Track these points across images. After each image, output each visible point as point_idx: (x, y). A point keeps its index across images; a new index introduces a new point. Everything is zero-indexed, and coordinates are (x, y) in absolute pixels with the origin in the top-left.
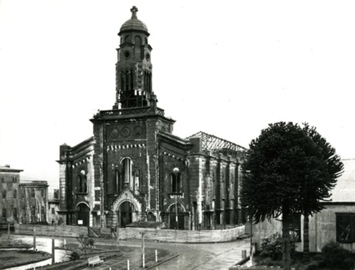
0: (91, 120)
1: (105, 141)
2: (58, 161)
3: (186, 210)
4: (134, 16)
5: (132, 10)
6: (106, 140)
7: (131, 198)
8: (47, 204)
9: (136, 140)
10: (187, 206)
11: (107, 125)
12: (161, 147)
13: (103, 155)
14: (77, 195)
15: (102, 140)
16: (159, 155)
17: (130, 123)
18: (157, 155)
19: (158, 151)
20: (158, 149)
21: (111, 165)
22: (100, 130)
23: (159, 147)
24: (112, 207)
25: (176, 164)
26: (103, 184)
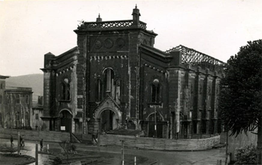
0: (75, 31)
2: (42, 69)
3: (165, 119)
6: (90, 50)
7: (113, 107)
8: (31, 109)
9: (118, 51)
10: (166, 116)
11: (91, 36)
12: (142, 59)
13: (86, 65)
14: (60, 102)
15: (86, 51)
16: (140, 67)
17: (113, 35)
18: (138, 67)
19: (139, 63)
20: (139, 61)
21: (94, 75)
22: (84, 41)
23: (140, 59)
24: (94, 114)
25: (156, 76)
26: (85, 92)
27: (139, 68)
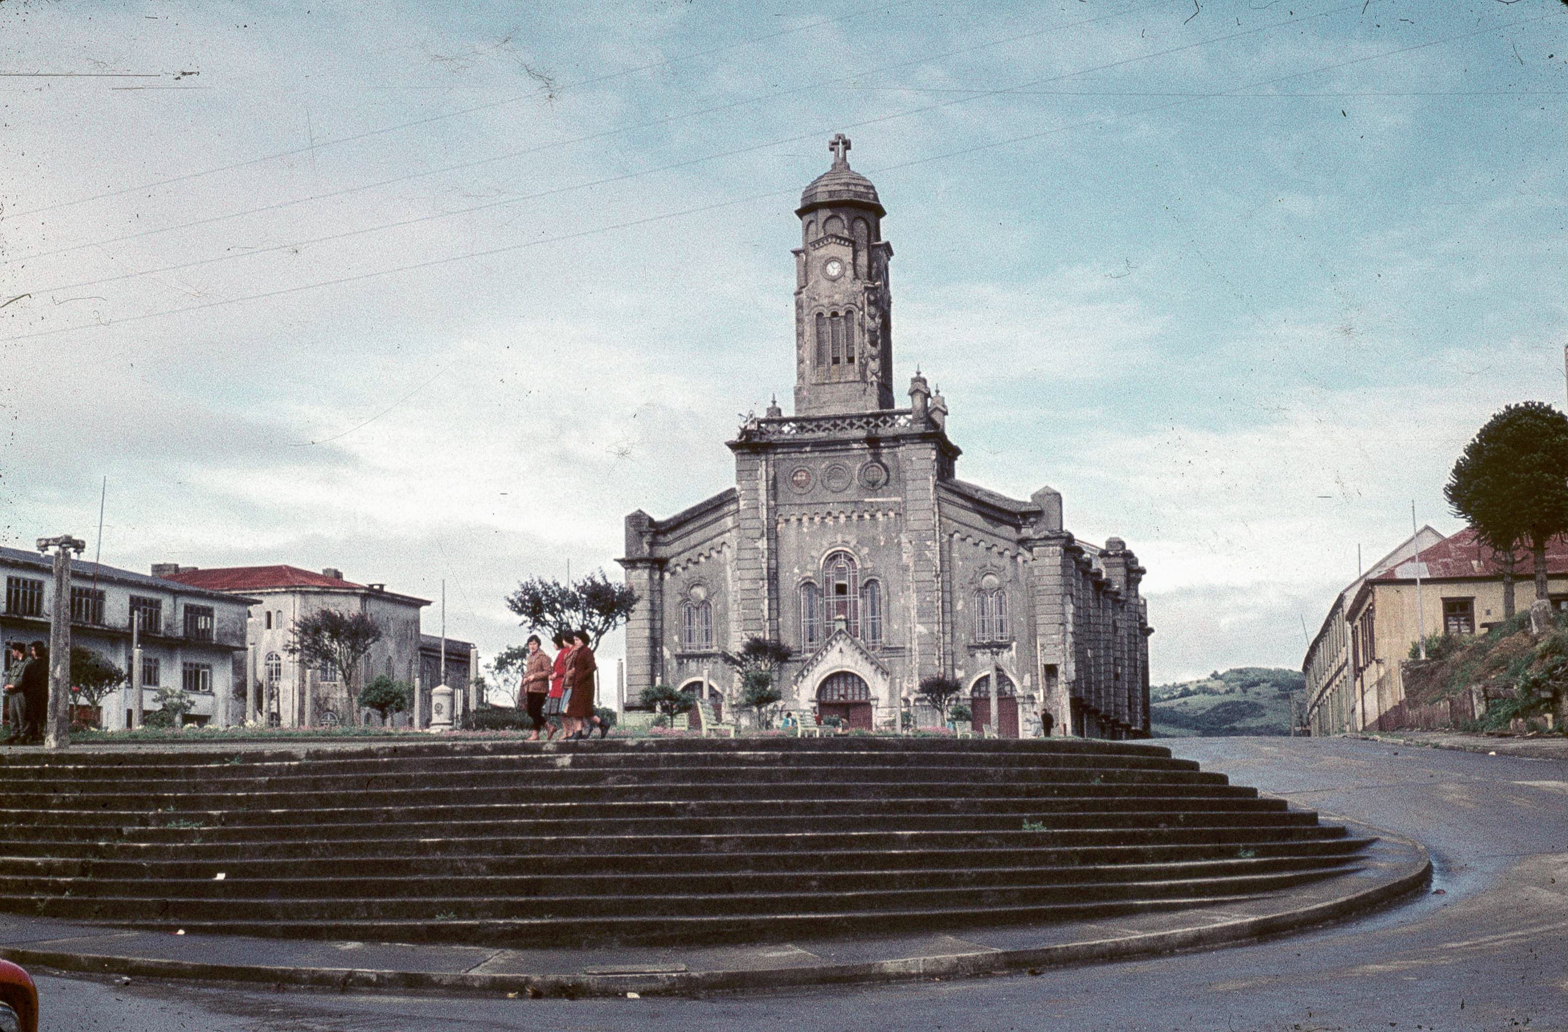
0: (733, 446)
1: (772, 503)
2: (620, 561)
3: (1024, 688)
4: (841, 165)
5: (833, 146)
6: (775, 499)
7: (856, 663)
9: (867, 500)
10: (1027, 677)
11: (779, 459)
12: (944, 519)
13: (766, 542)
14: (680, 657)
15: (765, 502)
16: (941, 543)
17: (851, 453)
18: (935, 541)
19: (937, 529)
20: (937, 524)
21: (791, 572)
22: (759, 472)
23: (939, 520)
24: (795, 688)
25: (989, 565)
26: (768, 624)
27: (938, 544)
